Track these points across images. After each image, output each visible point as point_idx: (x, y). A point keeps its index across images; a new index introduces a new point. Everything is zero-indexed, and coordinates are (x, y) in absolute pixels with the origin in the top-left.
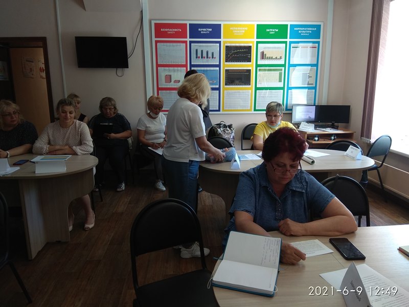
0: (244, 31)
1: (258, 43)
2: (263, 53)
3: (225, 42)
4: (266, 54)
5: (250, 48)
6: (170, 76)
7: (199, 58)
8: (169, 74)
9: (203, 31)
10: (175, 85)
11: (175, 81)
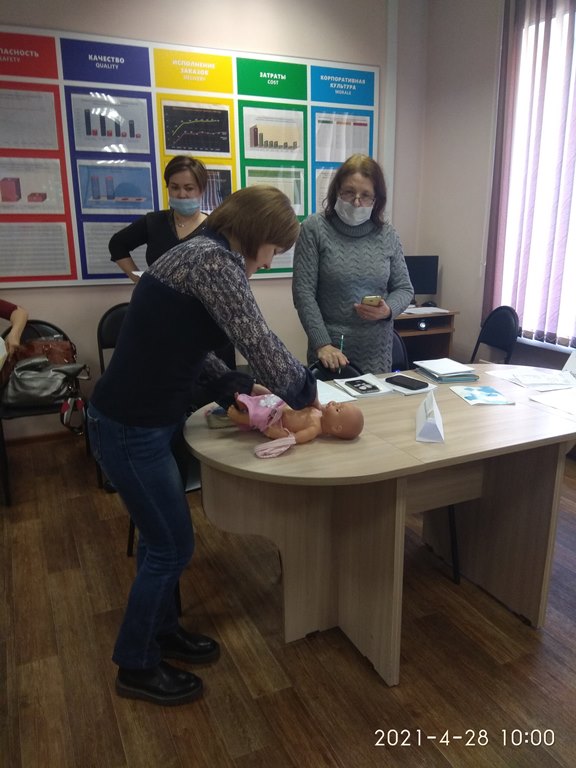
0: (206, 73)
1: (242, 104)
2: (255, 131)
3: (161, 97)
4: (262, 135)
5: (223, 115)
6: (17, 181)
7: (95, 133)
8: (13, 175)
9: (102, 61)
10: (32, 208)
11: (33, 197)
